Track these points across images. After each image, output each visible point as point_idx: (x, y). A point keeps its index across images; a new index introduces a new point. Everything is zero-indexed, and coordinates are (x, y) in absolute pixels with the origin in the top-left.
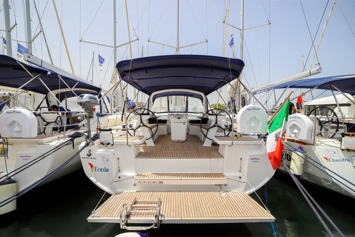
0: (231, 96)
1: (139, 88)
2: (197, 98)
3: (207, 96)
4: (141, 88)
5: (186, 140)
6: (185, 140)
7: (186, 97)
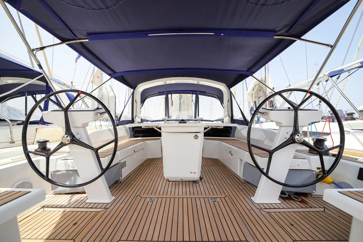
0: (254, 100)
1: (110, 72)
2: (212, 96)
3: (231, 89)
4: (115, 72)
5: (201, 178)
6: (198, 178)
7: (194, 96)
